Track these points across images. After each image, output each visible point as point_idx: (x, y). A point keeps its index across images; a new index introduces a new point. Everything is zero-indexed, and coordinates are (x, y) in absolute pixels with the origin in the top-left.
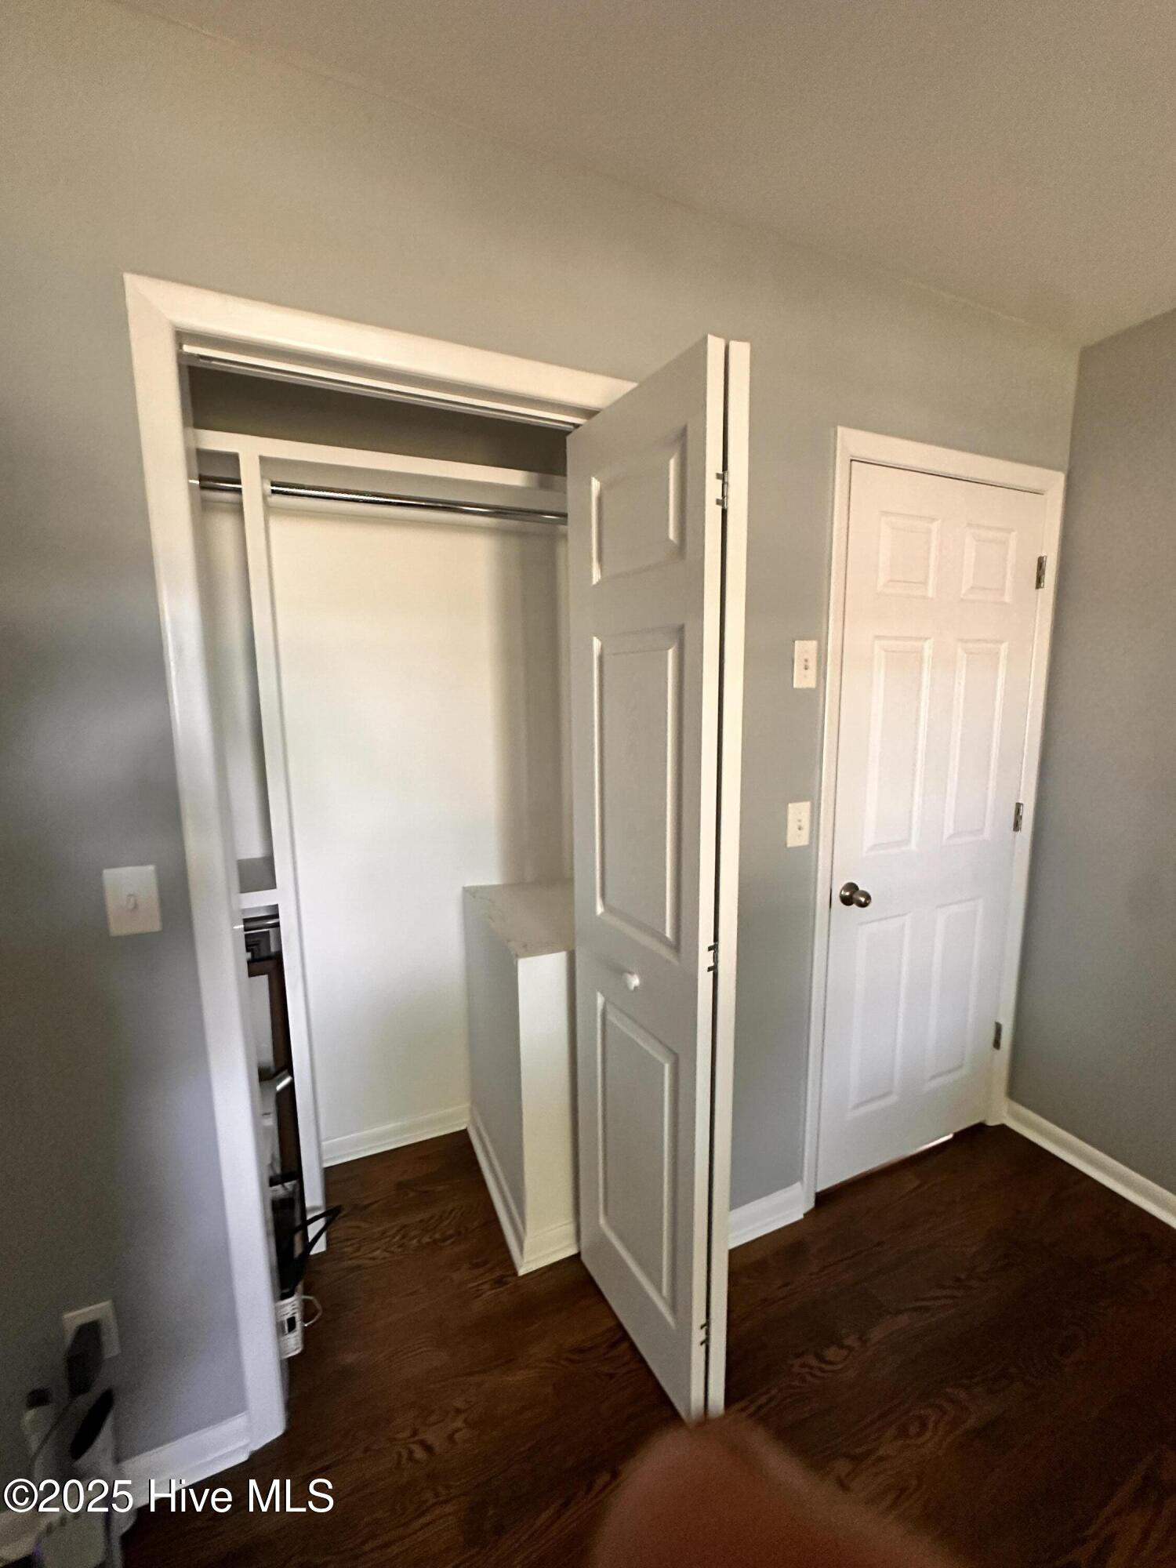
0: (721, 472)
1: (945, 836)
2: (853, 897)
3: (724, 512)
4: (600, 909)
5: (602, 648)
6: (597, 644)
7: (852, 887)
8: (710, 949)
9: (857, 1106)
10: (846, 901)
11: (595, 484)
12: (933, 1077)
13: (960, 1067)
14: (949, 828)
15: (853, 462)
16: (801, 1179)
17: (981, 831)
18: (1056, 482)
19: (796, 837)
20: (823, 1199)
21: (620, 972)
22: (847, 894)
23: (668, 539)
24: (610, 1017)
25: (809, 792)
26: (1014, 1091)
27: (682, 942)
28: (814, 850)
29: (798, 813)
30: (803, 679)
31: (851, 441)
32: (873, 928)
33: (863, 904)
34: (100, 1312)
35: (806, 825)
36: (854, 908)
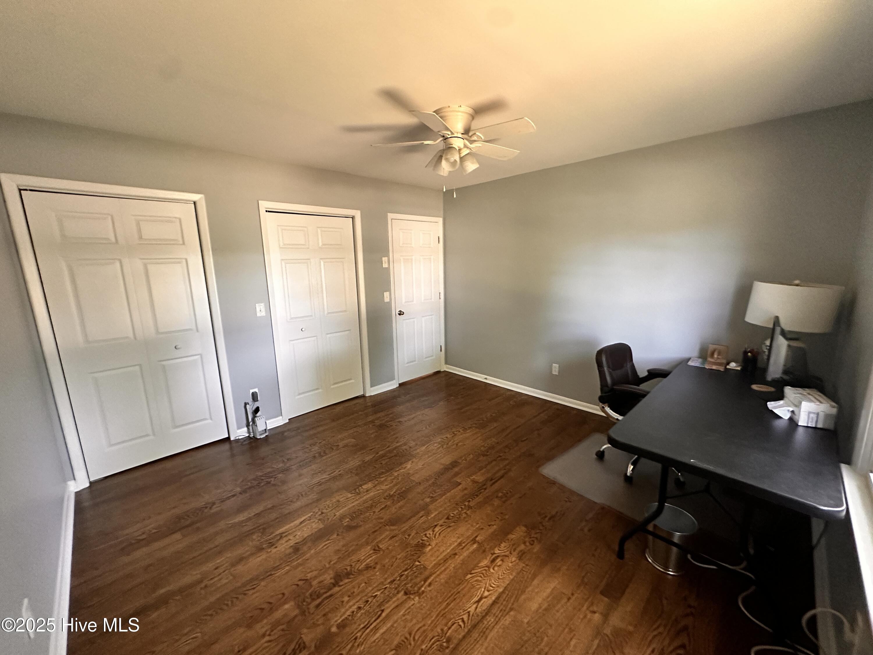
2: (401, 313)
7: (400, 311)
9: (408, 363)
10: (400, 314)
12: (426, 358)
13: (432, 356)
14: (423, 299)
15: (392, 220)
16: (395, 380)
18: (440, 220)
19: (387, 300)
20: (401, 385)
22: (399, 313)
25: (389, 290)
26: (446, 363)
28: (391, 303)
29: (386, 294)
30: (385, 265)
31: (390, 216)
32: (407, 321)
33: (403, 314)
34: (256, 390)
35: (388, 297)
36: (402, 315)
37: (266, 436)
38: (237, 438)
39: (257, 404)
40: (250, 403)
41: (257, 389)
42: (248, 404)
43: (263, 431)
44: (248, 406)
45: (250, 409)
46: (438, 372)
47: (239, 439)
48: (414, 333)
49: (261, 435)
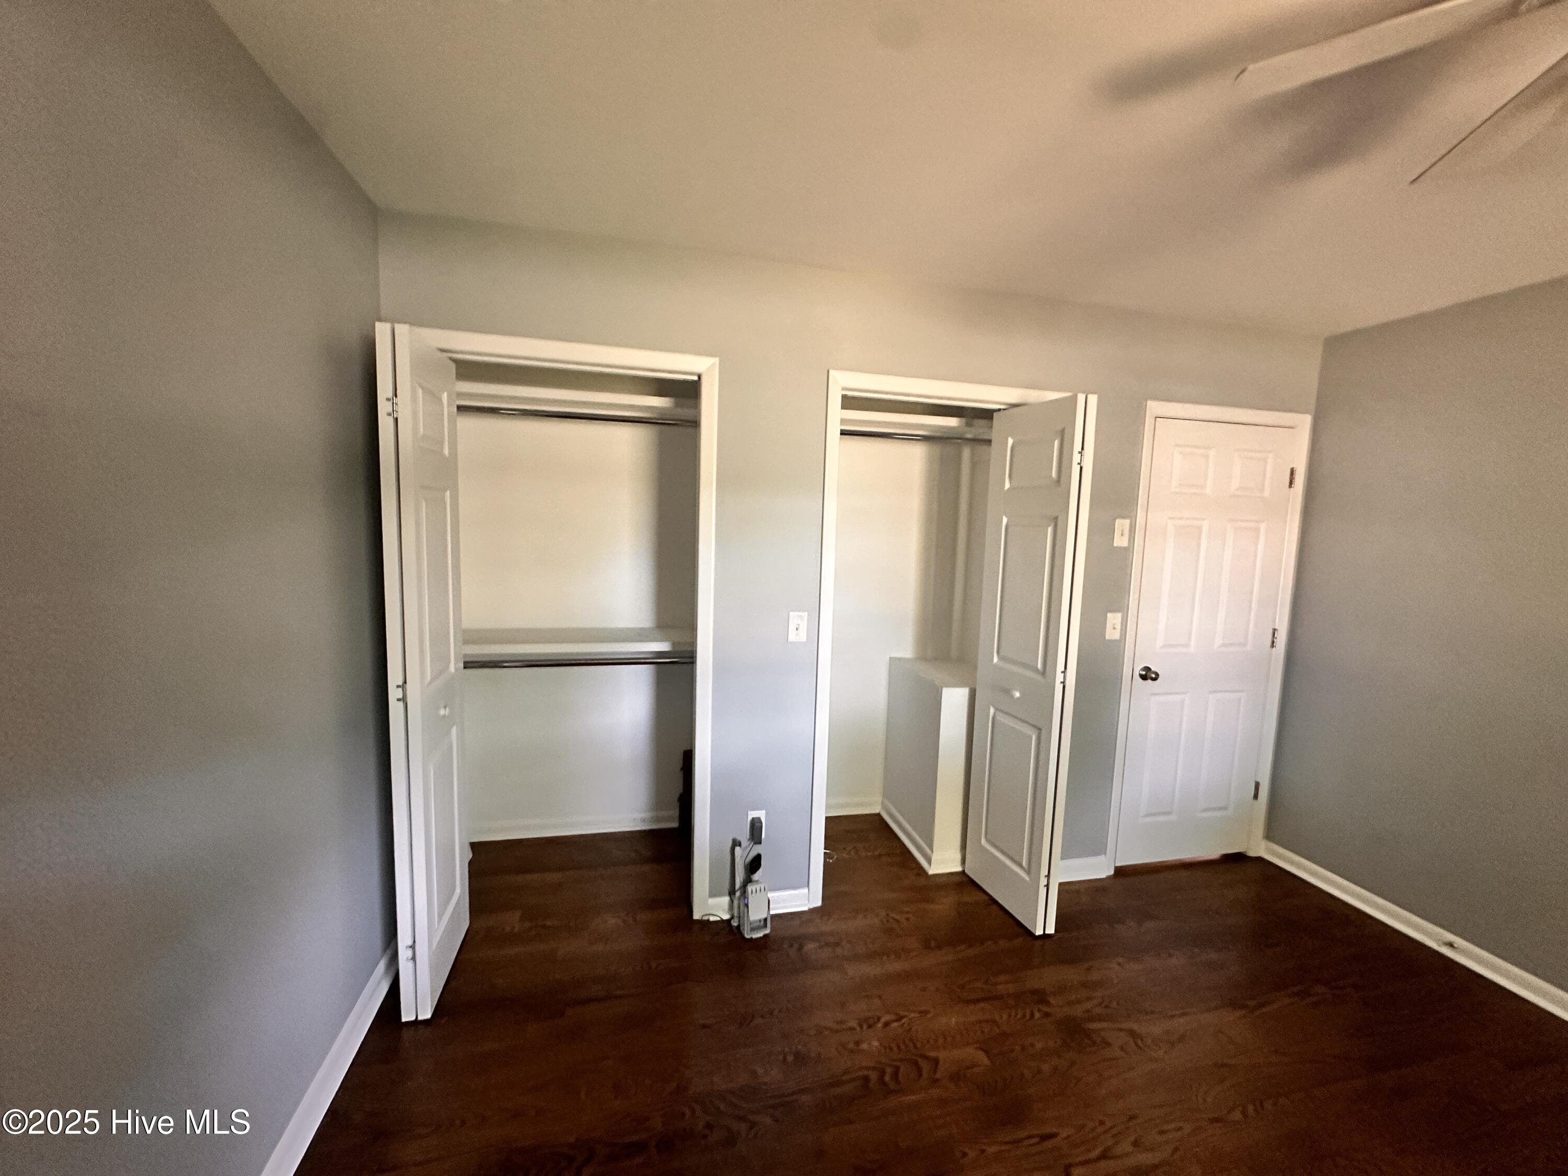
0: (1080, 450)
1: (1216, 646)
2: (1148, 675)
3: (1081, 468)
4: (996, 660)
5: (1008, 522)
6: (1005, 520)
7: (1147, 669)
8: (1062, 672)
9: (1146, 816)
10: (1144, 677)
11: (1010, 441)
12: (1204, 810)
13: (1224, 808)
14: (1218, 641)
15: (1158, 419)
16: (1105, 854)
17: (1245, 645)
18: (1307, 420)
19: (1112, 634)
21: (1007, 692)
22: (1144, 673)
23: (1051, 476)
24: (998, 718)
25: (1122, 609)
26: (1270, 836)
27: (1047, 671)
28: (1123, 644)
29: (1113, 619)
30: (1120, 541)
31: (1154, 407)
32: (1162, 698)
33: (1155, 679)
34: (761, 814)
35: (1118, 627)
36: (1149, 681)
37: (765, 936)
38: (705, 918)
39: (757, 850)
40: (745, 843)
41: (764, 811)
42: (740, 845)
43: (760, 921)
44: (737, 849)
45: (742, 856)
46: (1237, 859)
47: (708, 921)
48: (1180, 734)
49: (753, 930)
